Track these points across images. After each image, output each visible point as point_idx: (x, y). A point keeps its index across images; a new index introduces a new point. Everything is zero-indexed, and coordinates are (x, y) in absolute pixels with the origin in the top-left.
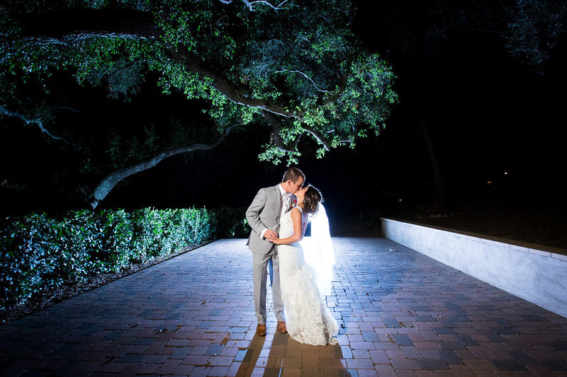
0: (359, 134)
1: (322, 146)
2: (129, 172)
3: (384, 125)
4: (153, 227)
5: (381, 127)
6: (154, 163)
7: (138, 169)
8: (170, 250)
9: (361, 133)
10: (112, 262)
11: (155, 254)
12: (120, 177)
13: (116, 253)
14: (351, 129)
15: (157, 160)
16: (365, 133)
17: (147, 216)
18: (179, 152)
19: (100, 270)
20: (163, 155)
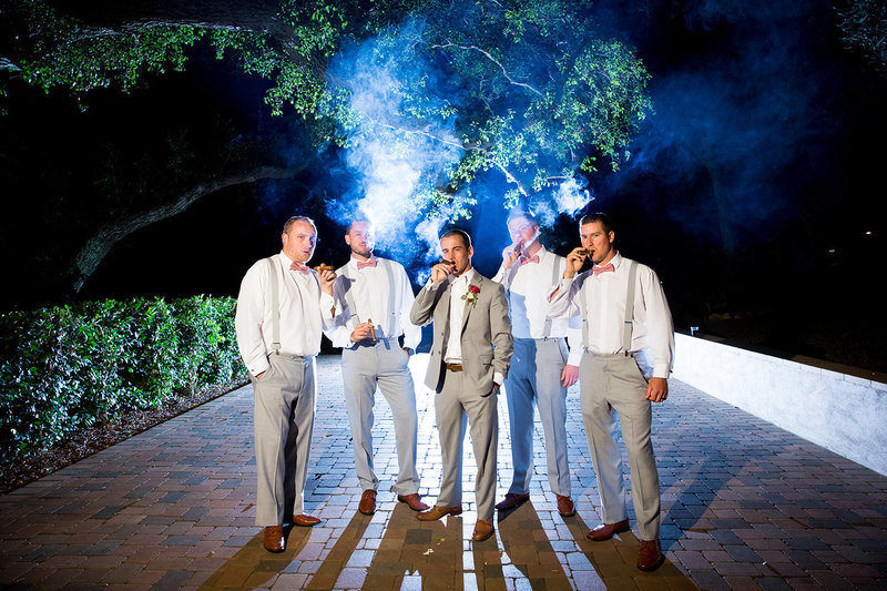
0: (583, 166)
1: (514, 186)
2: (138, 223)
3: (628, 153)
4: (209, 330)
5: (622, 157)
6: (183, 204)
7: (153, 217)
8: (231, 372)
9: (587, 165)
10: (153, 390)
11: (211, 379)
12: (119, 232)
13: (157, 376)
14: (568, 155)
15: (188, 199)
16: (593, 163)
17: (200, 312)
18: (229, 182)
19: (137, 404)
20: (200, 189)
